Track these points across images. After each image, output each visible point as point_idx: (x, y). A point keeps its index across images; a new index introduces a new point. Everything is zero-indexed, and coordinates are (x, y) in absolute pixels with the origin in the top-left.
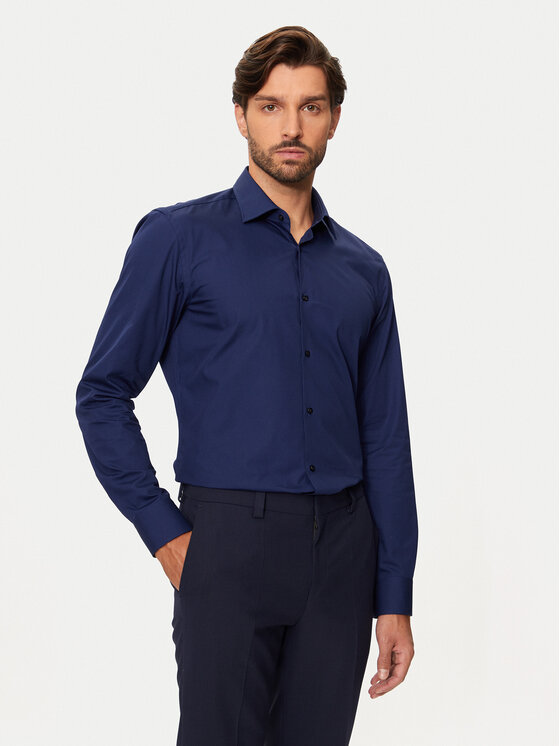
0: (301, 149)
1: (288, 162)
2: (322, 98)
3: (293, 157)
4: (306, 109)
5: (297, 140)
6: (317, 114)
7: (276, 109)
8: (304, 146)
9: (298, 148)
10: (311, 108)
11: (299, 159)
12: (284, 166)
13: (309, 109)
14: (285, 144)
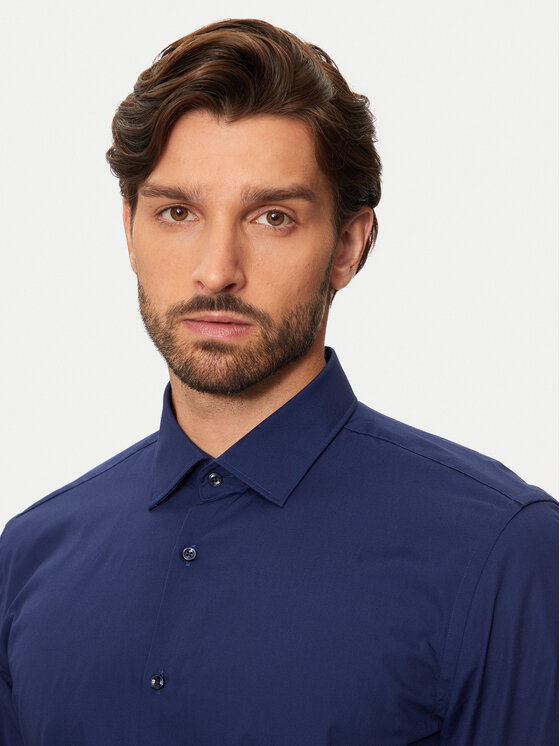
0: (240, 317)
1: (208, 347)
2: (301, 193)
3: (220, 335)
4: (263, 220)
5: (227, 296)
6: (291, 231)
7: (190, 217)
8: (249, 311)
9: (231, 315)
10: (276, 218)
11: (233, 342)
12: (198, 354)
13: (272, 220)
14: (199, 304)
